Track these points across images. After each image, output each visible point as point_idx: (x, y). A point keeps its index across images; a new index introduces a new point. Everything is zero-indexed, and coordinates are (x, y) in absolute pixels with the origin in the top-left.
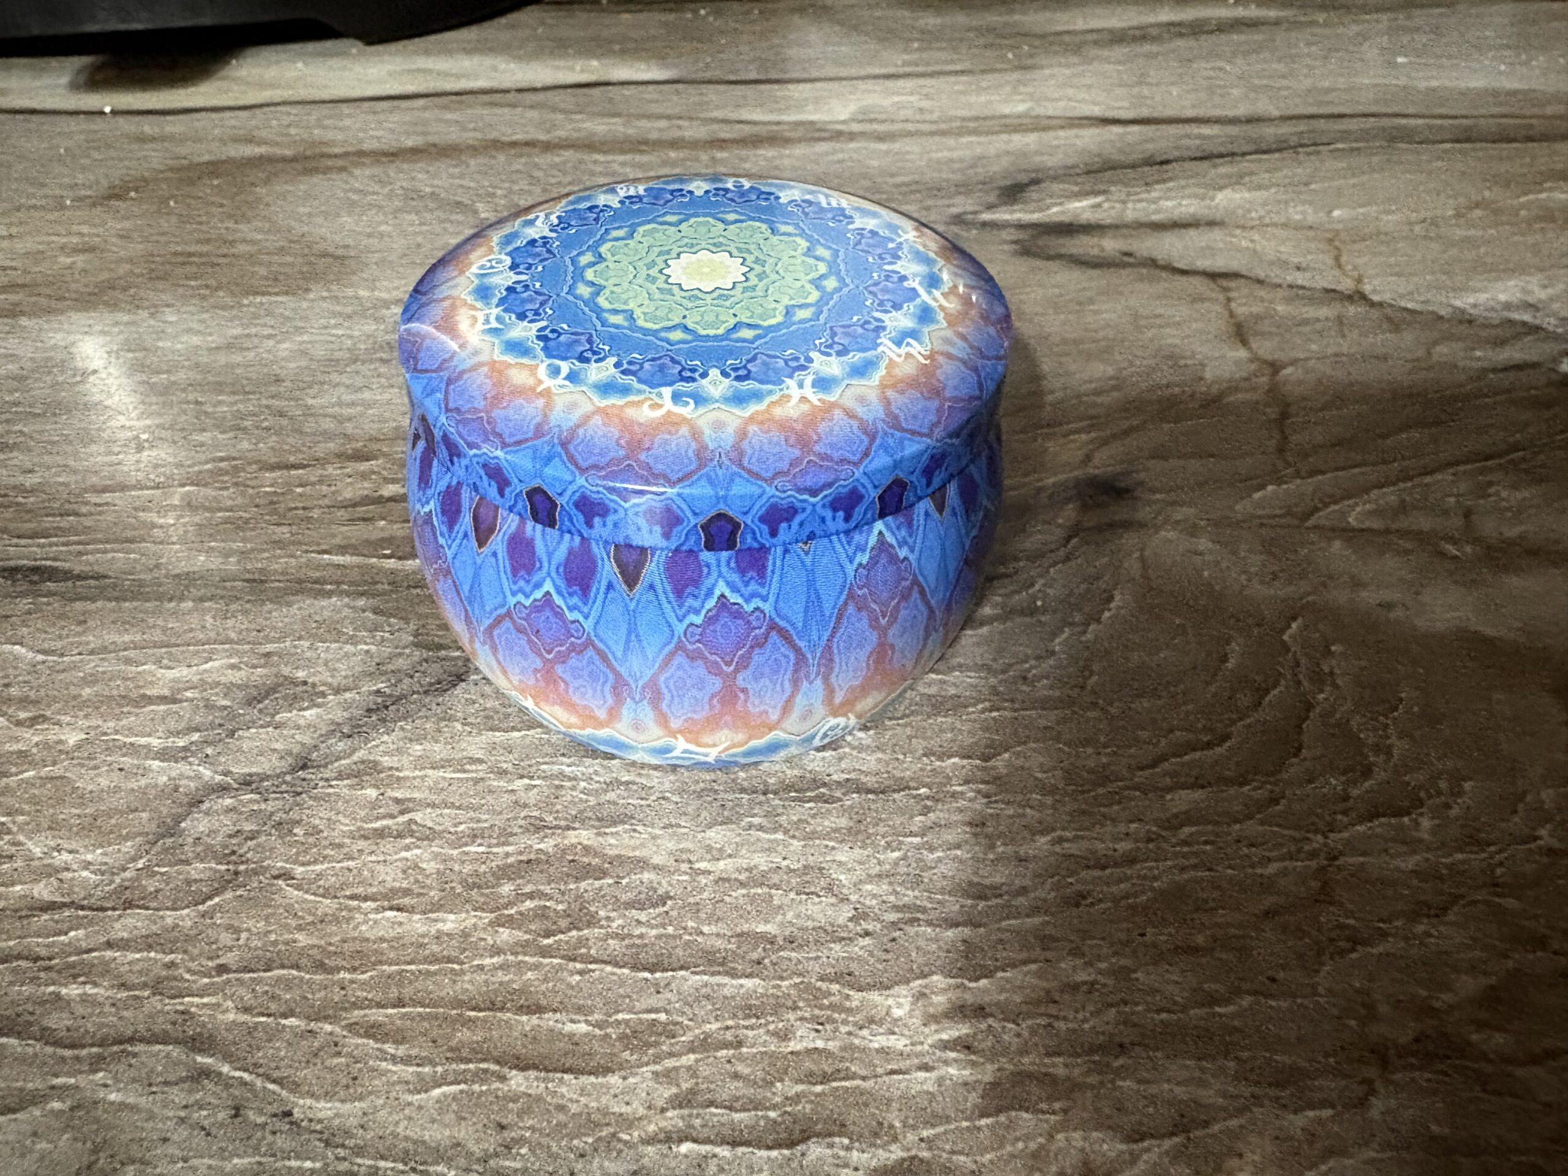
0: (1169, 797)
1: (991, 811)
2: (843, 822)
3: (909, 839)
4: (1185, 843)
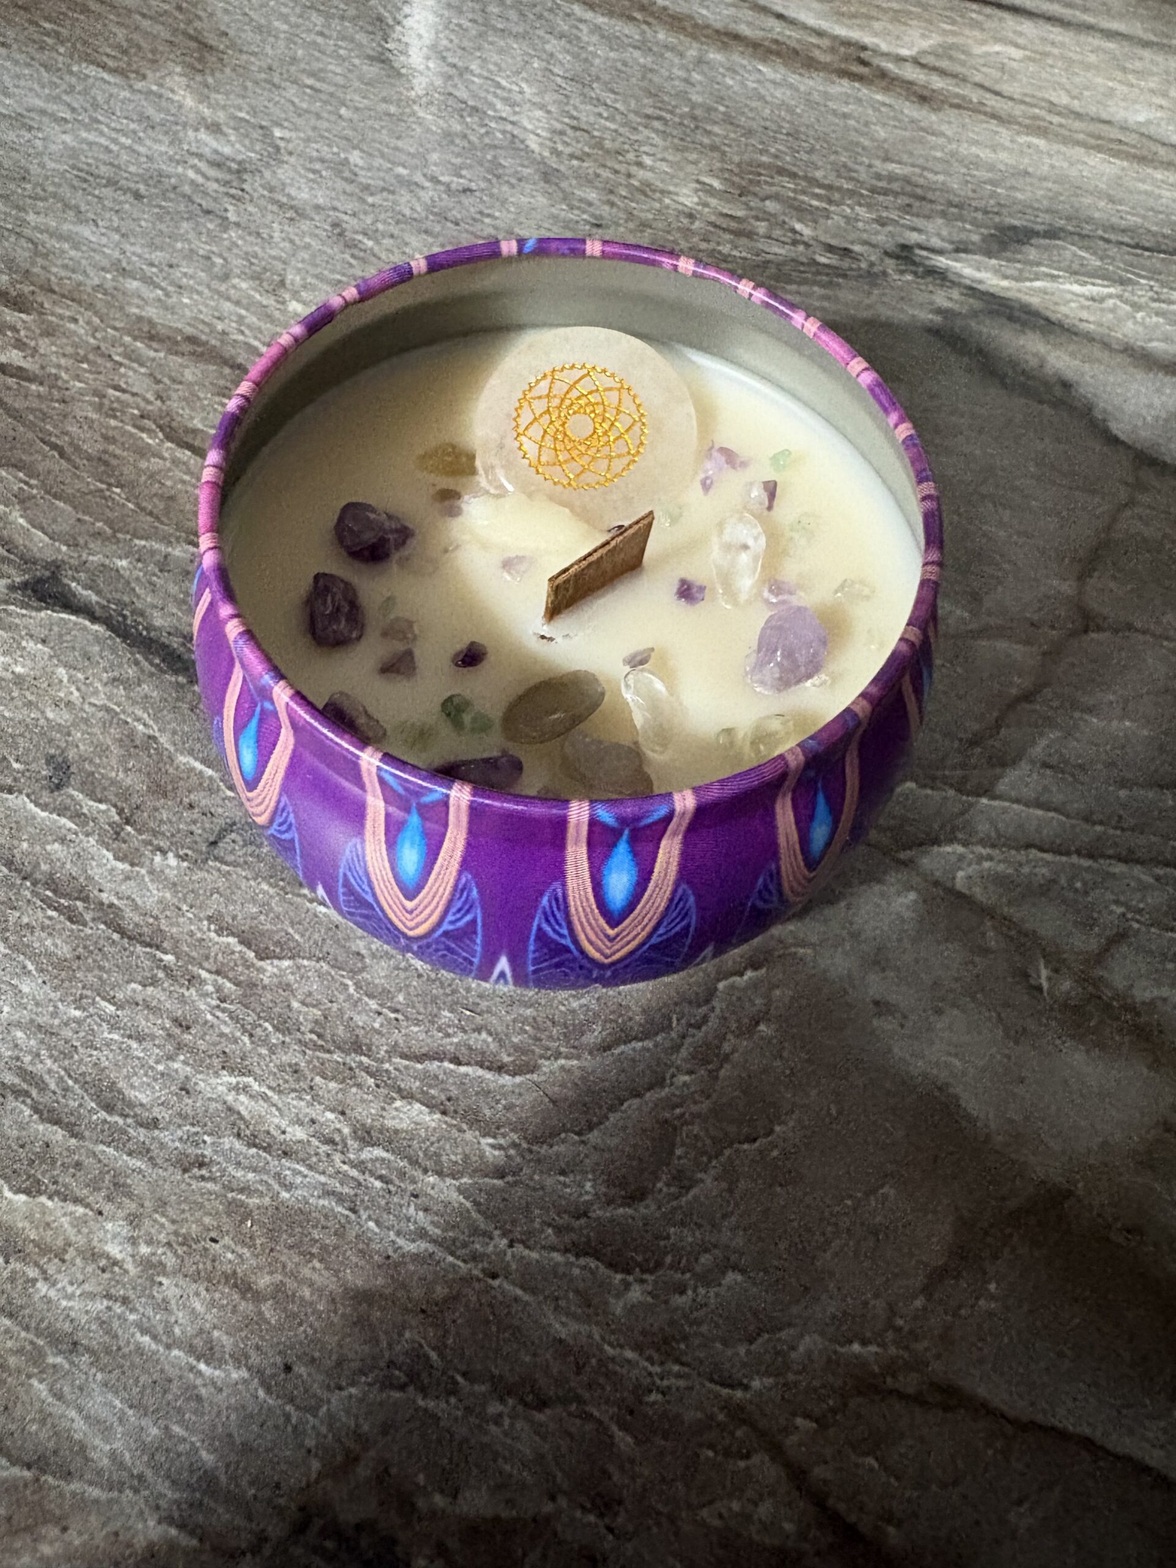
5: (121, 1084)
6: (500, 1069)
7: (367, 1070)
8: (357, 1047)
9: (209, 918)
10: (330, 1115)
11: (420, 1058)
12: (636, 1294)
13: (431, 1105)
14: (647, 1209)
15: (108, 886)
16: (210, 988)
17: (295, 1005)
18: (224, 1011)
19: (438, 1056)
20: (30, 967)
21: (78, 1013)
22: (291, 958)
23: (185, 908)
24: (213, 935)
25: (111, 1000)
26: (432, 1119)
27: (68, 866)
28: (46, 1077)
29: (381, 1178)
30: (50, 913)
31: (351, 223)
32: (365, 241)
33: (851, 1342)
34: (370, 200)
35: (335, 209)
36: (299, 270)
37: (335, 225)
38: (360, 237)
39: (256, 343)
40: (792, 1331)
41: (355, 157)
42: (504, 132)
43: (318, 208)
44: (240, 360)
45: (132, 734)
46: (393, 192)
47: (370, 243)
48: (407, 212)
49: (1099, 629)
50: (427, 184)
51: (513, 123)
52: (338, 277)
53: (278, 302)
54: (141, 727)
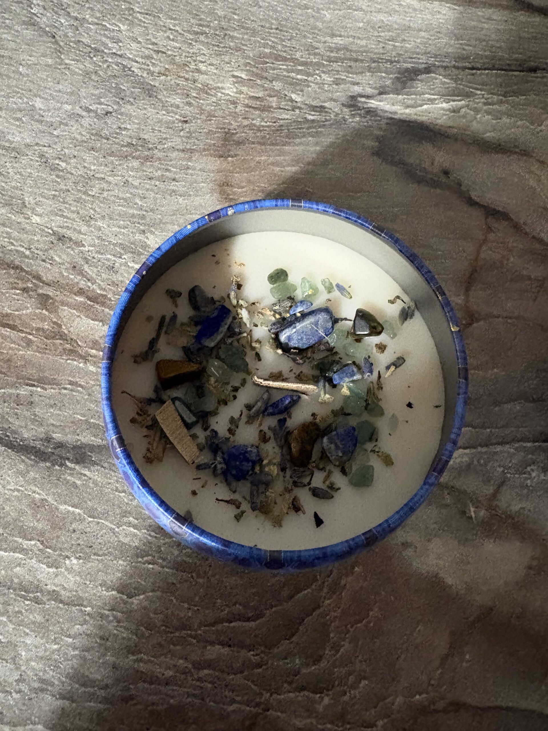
0: (209, 648)
1: (115, 632)
2: (39, 618)
3: (66, 639)
4: (199, 680)
5: (87, 673)
6: (248, 620)
7: (191, 636)
8: (184, 627)
9: (101, 585)
10: (181, 661)
11: (213, 624)
12: (326, 700)
13: (222, 644)
14: (323, 664)
15: (48, 582)
16: (111, 618)
17: (152, 615)
18: (121, 627)
19: (220, 621)
20: (27, 631)
21: (56, 647)
22: (143, 594)
23: (88, 583)
24: (105, 592)
25: (69, 636)
26: (226, 650)
27: (27, 577)
28: (53, 680)
29: (210, 683)
30: (27, 602)
31: (49, 152)
32: (61, 163)
33: (415, 696)
34: (55, 133)
35: (37, 144)
36: (31, 193)
37: (42, 156)
38: (57, 162)
39: (22, 249)
40: (392, 698)
41: (39, 103)
42: (117, 64)
43: (28, 146)
44: (17, 263)
45: (33, 501)
46: (66, 125)
47: (63, 165)
48: (79, 137)
49: (478, 320)
50: (84, 114)
51: (121, 56)
52: (53, 193)
53: (25, 218)
54: (37, 496)
